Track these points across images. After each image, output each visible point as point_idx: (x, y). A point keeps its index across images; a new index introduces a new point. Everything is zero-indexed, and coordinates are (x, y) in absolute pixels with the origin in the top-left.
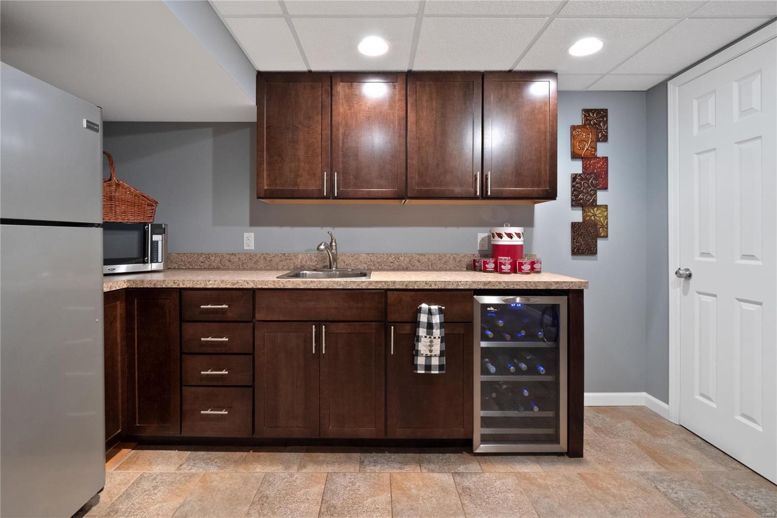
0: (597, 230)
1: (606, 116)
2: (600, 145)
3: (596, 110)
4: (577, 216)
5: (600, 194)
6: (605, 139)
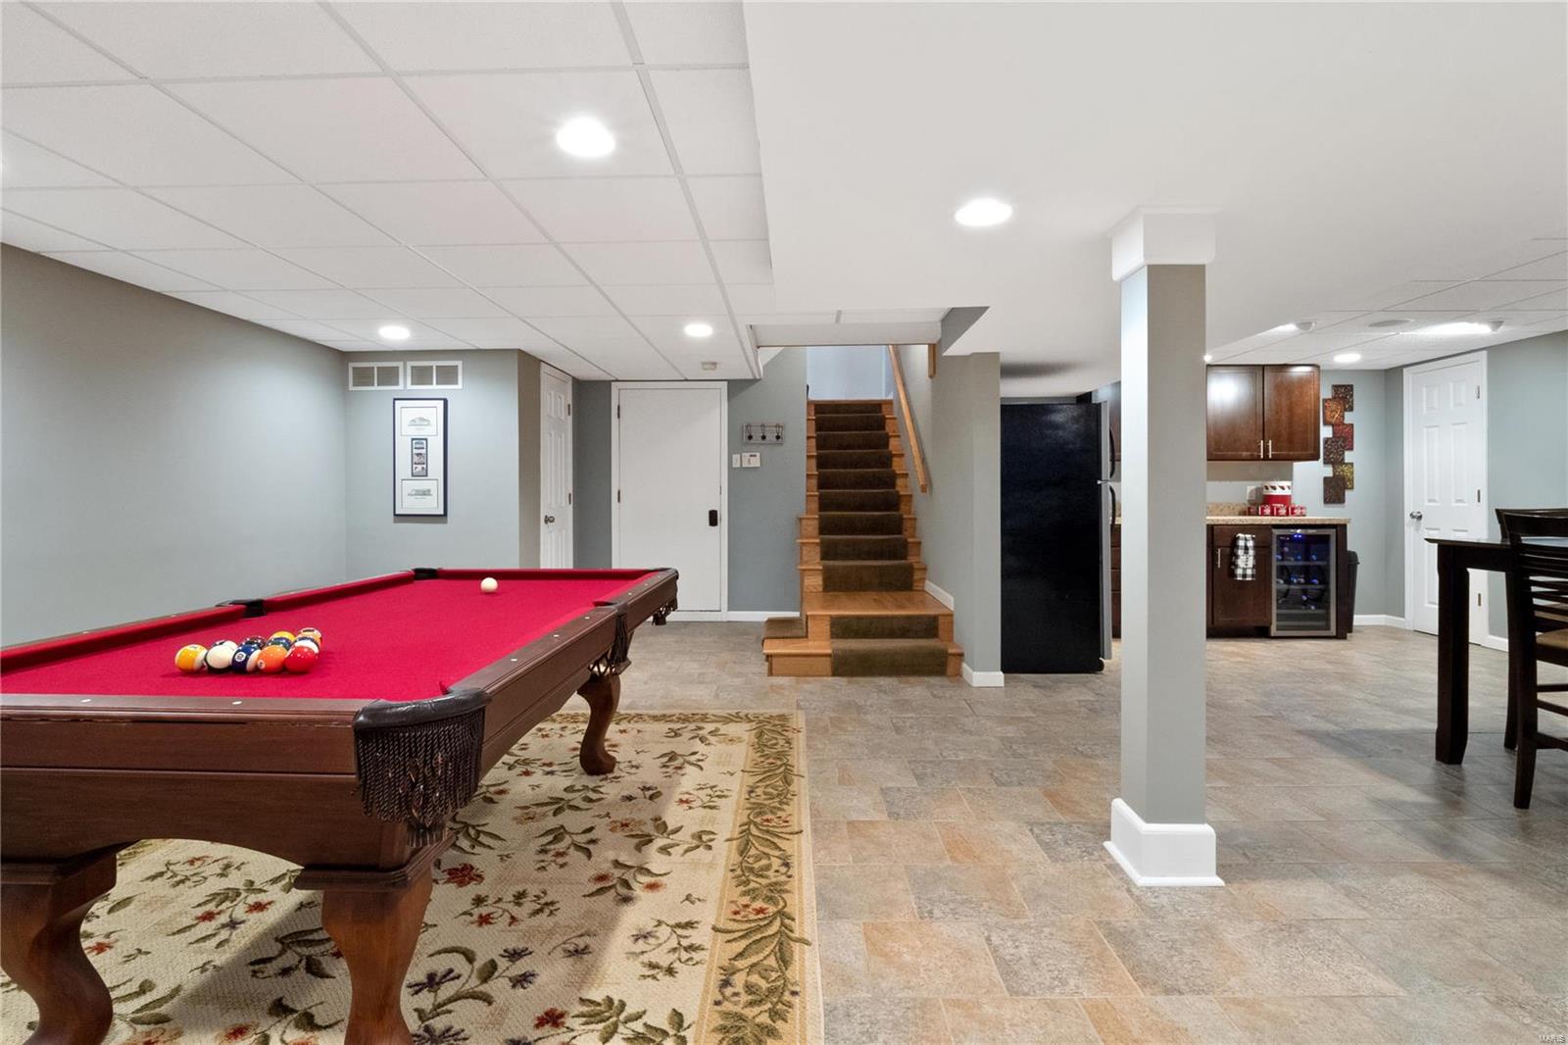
0: (1344, 484)
1: (1352, 390)
2: (1347, 414)
3: (1344, 386)
4: (1328, 471)
5: (1347, 454)
6: (1351, 409)
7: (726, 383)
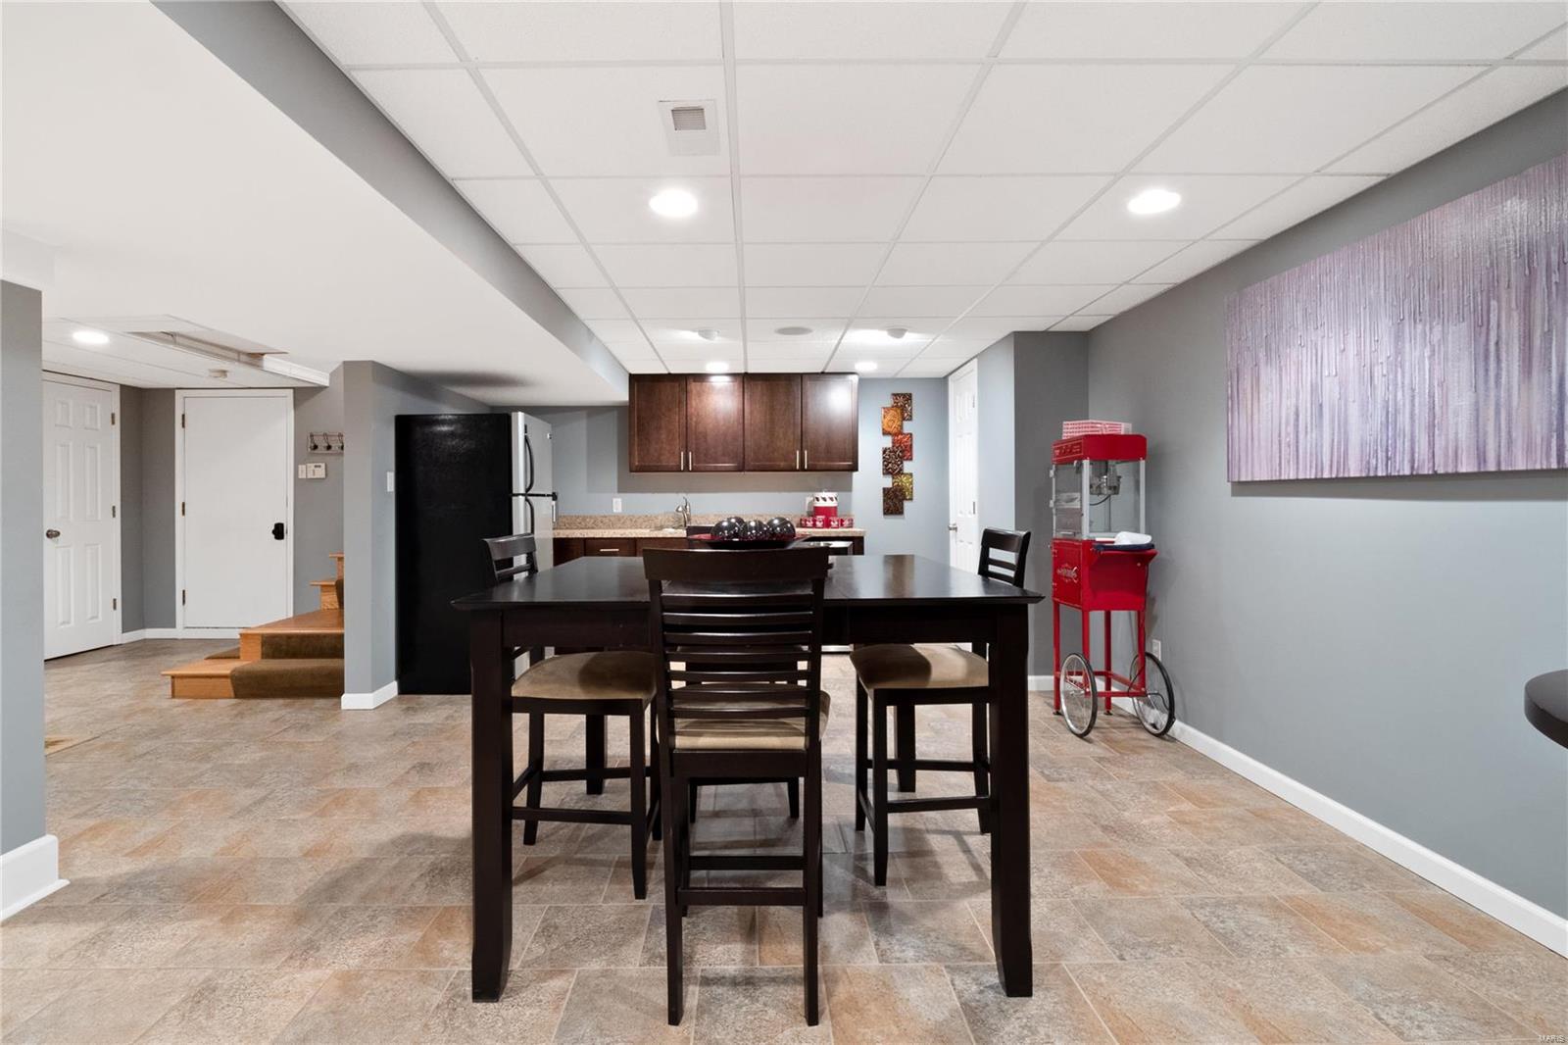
7: (292, 391)
